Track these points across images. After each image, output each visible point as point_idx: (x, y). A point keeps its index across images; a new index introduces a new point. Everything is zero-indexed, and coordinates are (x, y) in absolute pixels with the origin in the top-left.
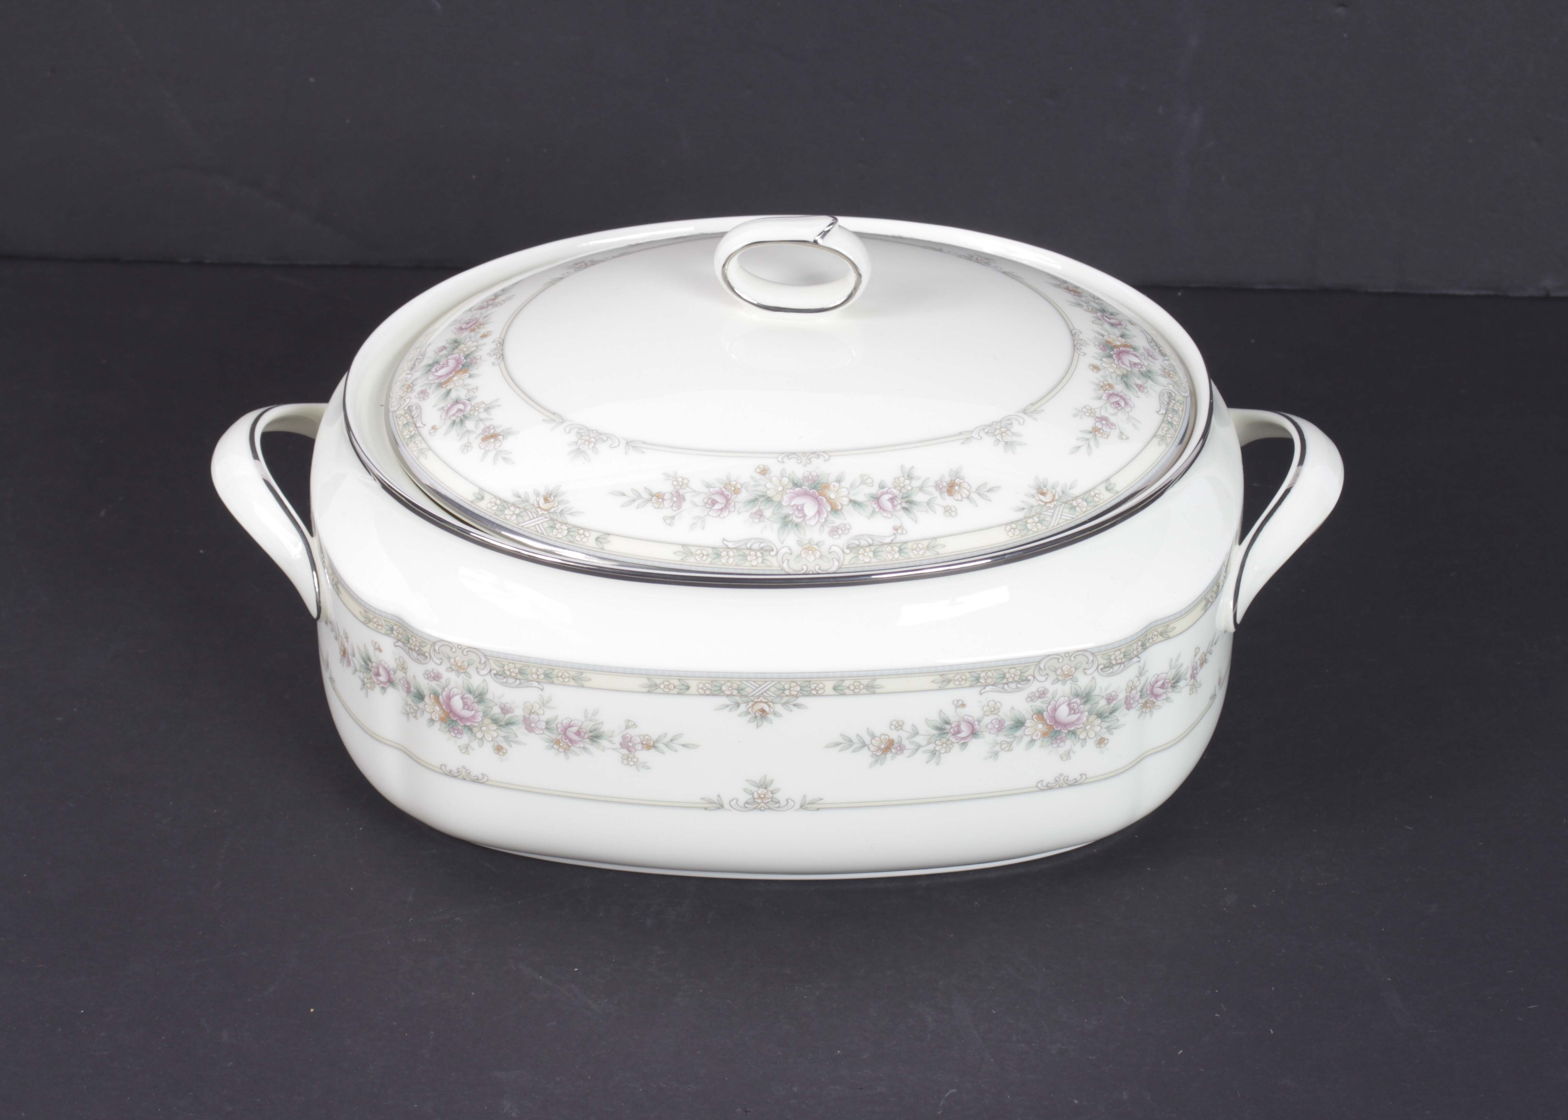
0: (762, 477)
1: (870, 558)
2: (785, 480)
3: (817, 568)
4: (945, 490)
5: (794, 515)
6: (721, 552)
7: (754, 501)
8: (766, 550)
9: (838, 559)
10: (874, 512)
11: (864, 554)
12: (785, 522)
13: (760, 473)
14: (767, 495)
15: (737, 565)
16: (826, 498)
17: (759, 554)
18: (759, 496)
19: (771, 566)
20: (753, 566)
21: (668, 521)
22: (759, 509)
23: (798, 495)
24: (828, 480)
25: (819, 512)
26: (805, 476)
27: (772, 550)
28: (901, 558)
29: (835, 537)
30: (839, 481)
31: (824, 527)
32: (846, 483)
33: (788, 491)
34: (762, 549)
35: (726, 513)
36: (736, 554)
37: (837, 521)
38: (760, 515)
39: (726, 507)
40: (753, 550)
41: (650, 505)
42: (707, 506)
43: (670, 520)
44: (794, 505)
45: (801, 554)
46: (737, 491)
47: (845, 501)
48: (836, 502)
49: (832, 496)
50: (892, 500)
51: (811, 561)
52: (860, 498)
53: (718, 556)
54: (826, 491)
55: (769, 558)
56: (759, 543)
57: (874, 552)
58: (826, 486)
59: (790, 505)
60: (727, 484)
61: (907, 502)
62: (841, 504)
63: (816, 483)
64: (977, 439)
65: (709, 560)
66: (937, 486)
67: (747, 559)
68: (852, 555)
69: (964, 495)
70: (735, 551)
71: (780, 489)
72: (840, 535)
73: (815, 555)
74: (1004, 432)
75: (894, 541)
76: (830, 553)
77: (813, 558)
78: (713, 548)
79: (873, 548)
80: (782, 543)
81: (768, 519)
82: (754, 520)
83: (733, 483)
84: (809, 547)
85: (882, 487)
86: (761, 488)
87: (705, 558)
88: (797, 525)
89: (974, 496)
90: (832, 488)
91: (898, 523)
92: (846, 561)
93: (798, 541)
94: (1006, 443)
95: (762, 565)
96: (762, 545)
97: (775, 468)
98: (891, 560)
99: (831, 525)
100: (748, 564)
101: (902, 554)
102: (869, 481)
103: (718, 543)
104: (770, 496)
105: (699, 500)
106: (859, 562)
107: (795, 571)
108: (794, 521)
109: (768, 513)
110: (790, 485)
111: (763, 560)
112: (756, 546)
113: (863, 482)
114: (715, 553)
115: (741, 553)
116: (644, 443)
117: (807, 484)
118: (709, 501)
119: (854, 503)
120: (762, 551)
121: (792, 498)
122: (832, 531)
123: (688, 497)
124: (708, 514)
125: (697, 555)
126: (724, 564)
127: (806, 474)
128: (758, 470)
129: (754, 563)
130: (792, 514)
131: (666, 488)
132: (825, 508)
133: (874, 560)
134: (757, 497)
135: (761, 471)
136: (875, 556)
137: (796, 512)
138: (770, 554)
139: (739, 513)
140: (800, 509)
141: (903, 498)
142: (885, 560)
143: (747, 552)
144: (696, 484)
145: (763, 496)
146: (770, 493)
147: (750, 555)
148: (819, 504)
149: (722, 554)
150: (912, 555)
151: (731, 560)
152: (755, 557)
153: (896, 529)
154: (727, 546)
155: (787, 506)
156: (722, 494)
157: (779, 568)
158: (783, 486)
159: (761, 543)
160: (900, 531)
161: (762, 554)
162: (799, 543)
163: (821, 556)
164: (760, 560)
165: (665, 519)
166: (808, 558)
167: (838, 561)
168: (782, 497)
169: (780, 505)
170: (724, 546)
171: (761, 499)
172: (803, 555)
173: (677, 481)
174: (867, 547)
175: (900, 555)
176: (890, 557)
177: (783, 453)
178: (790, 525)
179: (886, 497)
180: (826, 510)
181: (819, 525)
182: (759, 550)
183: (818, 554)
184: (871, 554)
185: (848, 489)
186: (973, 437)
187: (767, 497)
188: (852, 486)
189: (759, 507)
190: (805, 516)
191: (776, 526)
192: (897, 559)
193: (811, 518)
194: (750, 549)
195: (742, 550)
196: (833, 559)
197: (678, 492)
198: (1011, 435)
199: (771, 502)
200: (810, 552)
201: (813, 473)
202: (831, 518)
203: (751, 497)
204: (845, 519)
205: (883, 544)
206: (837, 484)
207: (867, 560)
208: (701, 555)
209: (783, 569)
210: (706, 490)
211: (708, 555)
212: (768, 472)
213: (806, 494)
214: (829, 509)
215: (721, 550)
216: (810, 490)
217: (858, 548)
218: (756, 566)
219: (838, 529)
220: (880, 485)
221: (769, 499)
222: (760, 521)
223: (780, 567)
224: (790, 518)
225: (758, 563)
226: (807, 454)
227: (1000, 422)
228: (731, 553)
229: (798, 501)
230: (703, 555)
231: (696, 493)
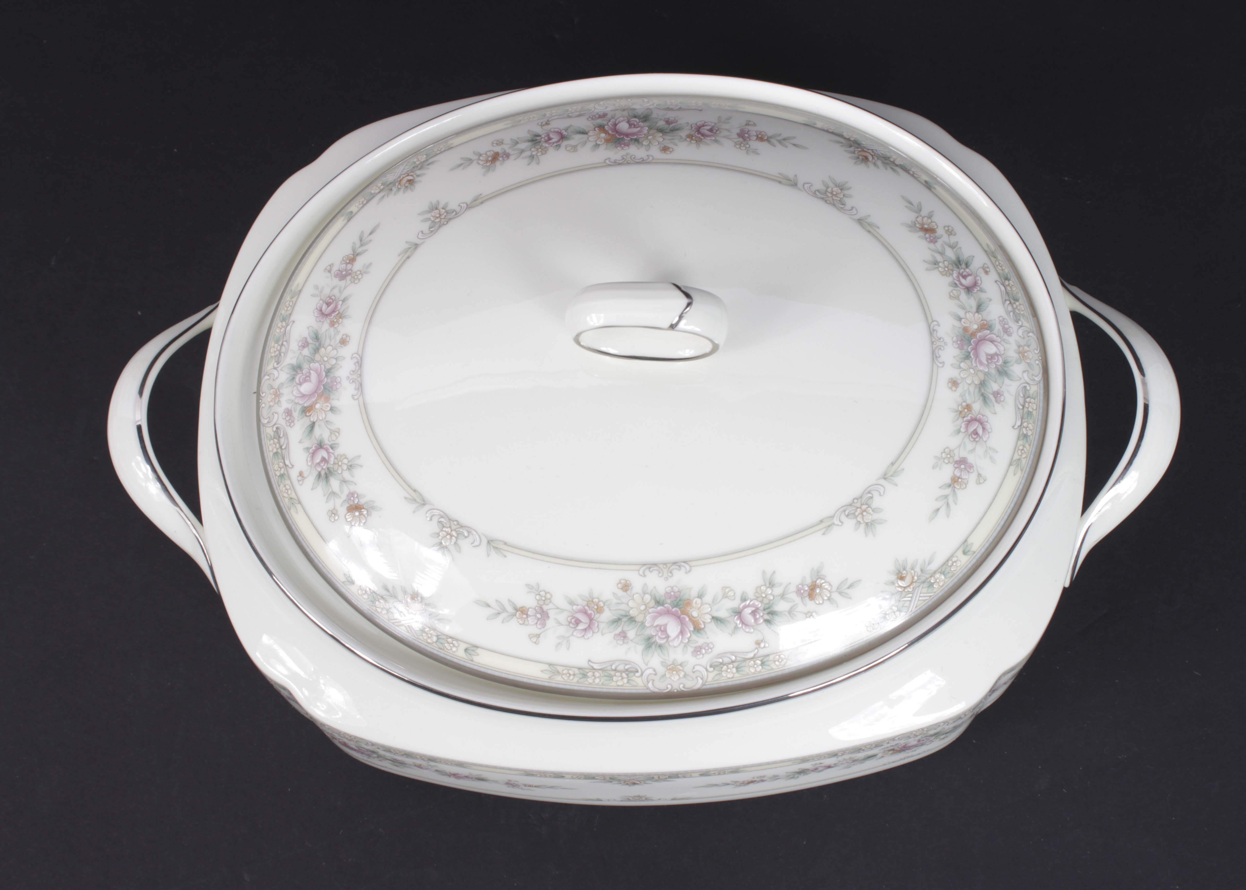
0: (625, 594)
1: (733, 673)
2: (648, 598)
3: (681, 686)
4: (806, 594)
5: (657, 637)
6: (587, 673)
7: (617, 621)
8: (631, 671)
9: (701, 677)
10: (736, 628)
11: (727, 671)
12: (648, 644)
13: (622, 589)
14: (629, 615)
15: (603, 684)
16: (689, 616)
17: (624, 675)
18: (622, 615)
19: (636, 686)
20: (619, 686)
21: (534, 640)
22: (622, 630)
23: (660, 614)
24: (690, 596)
25: (682, 632)
26: (667, 593)
27: (637, 671)
28: (763, 670)
29: (698, 657)
30: (700, 596)
31: (687, 647)
32: (708, 598)
33: (650, 610)
34: (627, 670)
35: (589, 634)
36: (602, 675)
37: (700, 640)
38: (623, 636)
39: (589, 627)
40: (619, 671)
41: (514, 620)
42: (571, 625)
43: (536, 638)
44: (657, 626)
45: (665, 675)
46: (600, 610)
47: (708, 618)
48: (698, 620)
49: (695, 614)
50: (754, 613)
51: (675, 680)
52: (722, 614)
53: (585, 676)
54: (688, 609)
55: (634, 678)
56: (624, 665)
57: (737, 668)
58: (688, 603)
59: (652, 625)
60: (590, 601)
61: (768, 613)
62: (704, 622)
63: (678, 599)
64: (838, 525)
65: (576, 679)
66: (799, 591)
67: (613, 680)
68: (716, 672)
69: (826, 598)
70: (600, 672)
71: (643, 608)
72: (703, 655)
73: (679, 675)
74: (865, 511)
75: (757, 656)
76: (694, 672)
77: (677, 677)
78: (579, 669)
79: (736, 664)
80: (647, 665)
81: (632, 640)
82: (618, 642)
83: (596, 600)
84: (673, 668)
85: (744, 600)
86: (624, 607)
87: (572, 677)
88: (660, 646)
89: (835, 596)
90: (694, 605)
91: (759, 637)
92: (710, 679)
93: (662, 662)
94: (867, 524)
95: (628, 685)
96: (627, 667)
97: (637, 582)
98: (754, 673)
99: (695, 645)
100: (613, 684)
101: (764, 667)
102: (731, 594)
103: (583, 663)
104: (632, 616)
105: (563, 617)
106: (723, 678)
107: (660, 690)
108: (657, 643)
109: (631, 634)
110: (653, 603)
111: (629, 680)
112: (621, 668)
113: (725, 596)
114: (581, 674)
115: (606, 674)
116: (505, 544)
117: (669, 601)
118: (573, 621)
119: (717, 620)
120: (627, 672)
121: (655, 618)
122: (695, 651)
123: (551, 613)
124: (572, 635)
125: (564, 674)
126: (590, 684)
127: (668, 590)
128: (620, 586)
129: (620, 683)
130: (656, 636)
131: (529, 601)
132: (687, 627)
133: (737, 675)
134: (621, 617)
135: (623, 587)
136: (737, 671)
137: (660, 633)
138: (635, 675)
139: (603, 634)
140: (663, 630)
141: (764, 610)
142: (748, 674)
143: (613, 673)
144: (559, 600)
145: (626, 616)
146: (633, 613)
147: (615, 676)
148: (682, 623)
149: (588, 674)
150: (773, 666)
151: (597, 681)
152: (620, 678)
153: (758, 643)
154: (592, 667)
155: (650, 626)
156: (585, 612)
157: (645, 688)
158: (645, 605)
159: (626, 665)
160: (762, 645)
161: (627, 675)
162: (663, 663)
163: (685, 676)
164: (625, 681)
165: (531, 636)
166: (672, 678)
167: (702, 679)
168: (645, 617)
169: (642, 625)
170: (591, 668)
171: (625, 619)
172: (668, 676)
173: (539, 595)
174: (729, 664)
175: (762, 668)
176: (752, 670)
177: (644, 565)
178: (653, 647)
179: (749, 610)
180: (688, 629)
181: (682, 645)
182: (624, 672)
183: (682, 674)
184: (734, 670)
185: (710, 605)
186: (833, 524)
187: (629, 617)
188: (714, 601)
189: (623, 628)
190: (668, 637)
191: (640, 648)
192: (760, 672)
193: (674, 639)
194: (615, 670)
195: (608, 671)
196: (696, 678)
197: (541, 608)
198: (872, 512)
199: (634, 623)
200: (674, 672)
201: (675, 588)
202: (694, 637)
203: (615, 617)
204: (708, 638)
205: (745, 660)
206: (699, 601)
207: (730, 676)
208: (568, 675)
209: (648, 688)
210: (568, 607)
211: (574, 675)
212: (630, 587)
213: (668, 612)
214: (692, 629)
215: (587, 671)
216: (673, 608)
217: (722, 666)
218: (622, 686)
219: (701, 649)
220: (742, 597)
221: (632, 620)
222: (624, 643)
223: (645, 686)
224: (653, 640)
225: (624, 683)
226: (669, 565)
227: (861, 497)
228: (597, 674)
229: (661, 621)
230: (570, 675)
231: (560, 610)
